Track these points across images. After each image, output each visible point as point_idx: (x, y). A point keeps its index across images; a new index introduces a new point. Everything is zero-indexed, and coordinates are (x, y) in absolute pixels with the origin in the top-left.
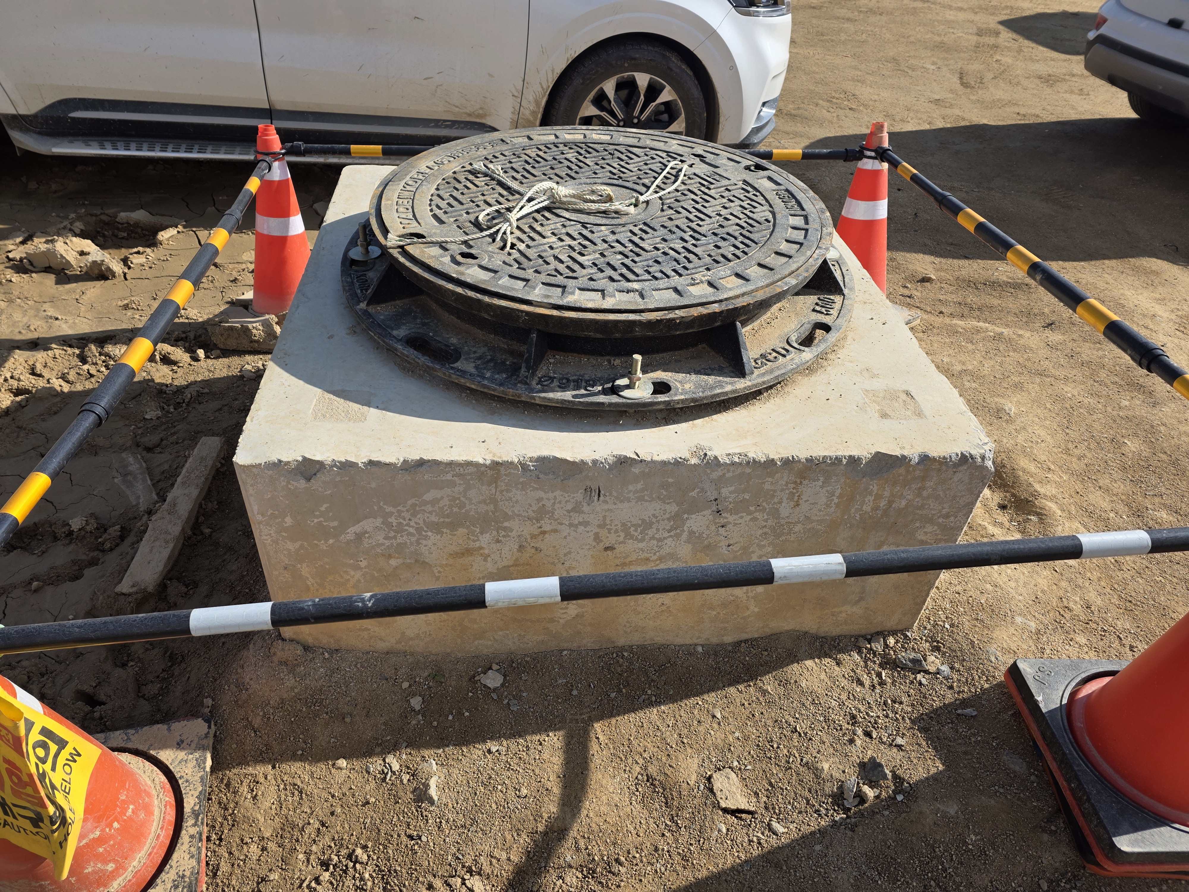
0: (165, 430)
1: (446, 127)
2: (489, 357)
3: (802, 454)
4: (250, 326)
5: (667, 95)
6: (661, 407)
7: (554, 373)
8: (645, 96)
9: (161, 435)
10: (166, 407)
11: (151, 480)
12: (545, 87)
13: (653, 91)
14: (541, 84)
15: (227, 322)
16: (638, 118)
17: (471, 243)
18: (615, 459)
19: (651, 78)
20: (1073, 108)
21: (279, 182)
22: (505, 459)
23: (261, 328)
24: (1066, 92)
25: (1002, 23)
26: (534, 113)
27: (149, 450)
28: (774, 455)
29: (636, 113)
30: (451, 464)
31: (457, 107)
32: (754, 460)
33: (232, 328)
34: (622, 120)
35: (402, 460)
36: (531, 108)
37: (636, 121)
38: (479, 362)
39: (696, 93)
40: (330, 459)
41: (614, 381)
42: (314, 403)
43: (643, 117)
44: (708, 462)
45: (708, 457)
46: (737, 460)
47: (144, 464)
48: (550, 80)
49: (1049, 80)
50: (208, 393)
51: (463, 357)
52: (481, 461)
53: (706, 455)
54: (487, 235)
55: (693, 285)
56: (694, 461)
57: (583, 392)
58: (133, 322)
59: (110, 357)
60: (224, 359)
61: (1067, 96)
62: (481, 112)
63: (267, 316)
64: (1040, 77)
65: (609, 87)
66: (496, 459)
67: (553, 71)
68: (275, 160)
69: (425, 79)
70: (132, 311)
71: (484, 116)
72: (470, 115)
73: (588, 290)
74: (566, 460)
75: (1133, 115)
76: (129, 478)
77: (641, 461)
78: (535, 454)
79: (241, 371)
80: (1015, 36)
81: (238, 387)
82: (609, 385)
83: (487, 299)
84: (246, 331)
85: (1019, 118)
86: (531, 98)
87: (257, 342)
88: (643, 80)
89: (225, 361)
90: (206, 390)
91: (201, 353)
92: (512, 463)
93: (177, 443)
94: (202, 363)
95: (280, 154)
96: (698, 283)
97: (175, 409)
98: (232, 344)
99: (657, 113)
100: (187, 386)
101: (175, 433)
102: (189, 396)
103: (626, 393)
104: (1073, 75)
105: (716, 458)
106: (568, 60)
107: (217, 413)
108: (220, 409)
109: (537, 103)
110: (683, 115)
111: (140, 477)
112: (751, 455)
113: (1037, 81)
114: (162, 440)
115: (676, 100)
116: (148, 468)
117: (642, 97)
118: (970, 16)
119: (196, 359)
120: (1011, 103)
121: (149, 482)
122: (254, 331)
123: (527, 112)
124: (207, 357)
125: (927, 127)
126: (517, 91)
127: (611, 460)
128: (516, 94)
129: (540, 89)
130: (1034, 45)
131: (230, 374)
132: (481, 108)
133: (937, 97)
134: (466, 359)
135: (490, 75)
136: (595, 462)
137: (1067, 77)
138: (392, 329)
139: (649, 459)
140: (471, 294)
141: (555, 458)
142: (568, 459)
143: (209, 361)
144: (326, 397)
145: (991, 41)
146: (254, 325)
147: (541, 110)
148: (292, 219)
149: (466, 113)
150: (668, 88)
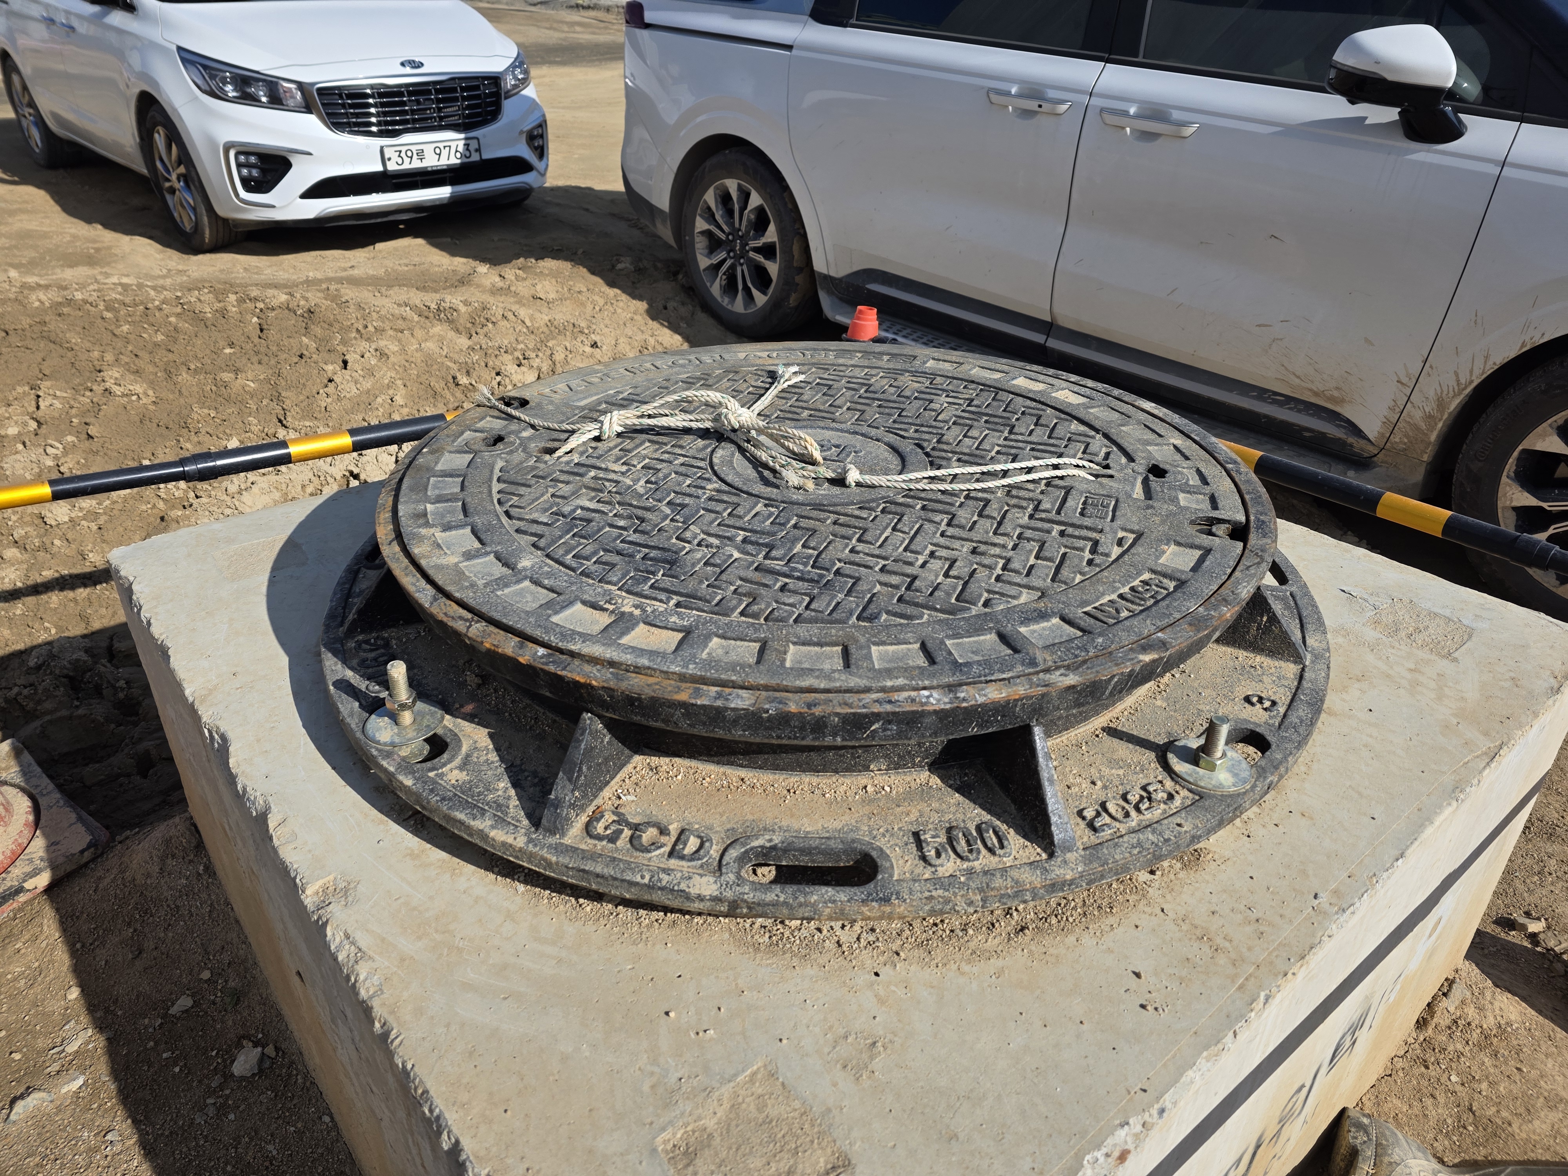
1: (1275, 402)
12: (1463, 381)
14: (1456, 374)
26: (1430, 418)
31: (1298, 377)
36: (1428, 409)
48: (1477, 371)
62: (1336, 394)
67: (1487, 358)
69: (1258, 325)
71: (1341, 401)
72: (1316, 394)
86: (1431, 394)
106: (1523, 345)
126: (1408, 376)
129: (1453, 384)
132: (1337, 388)
147: (1447, 416)
149: (1311, 390)
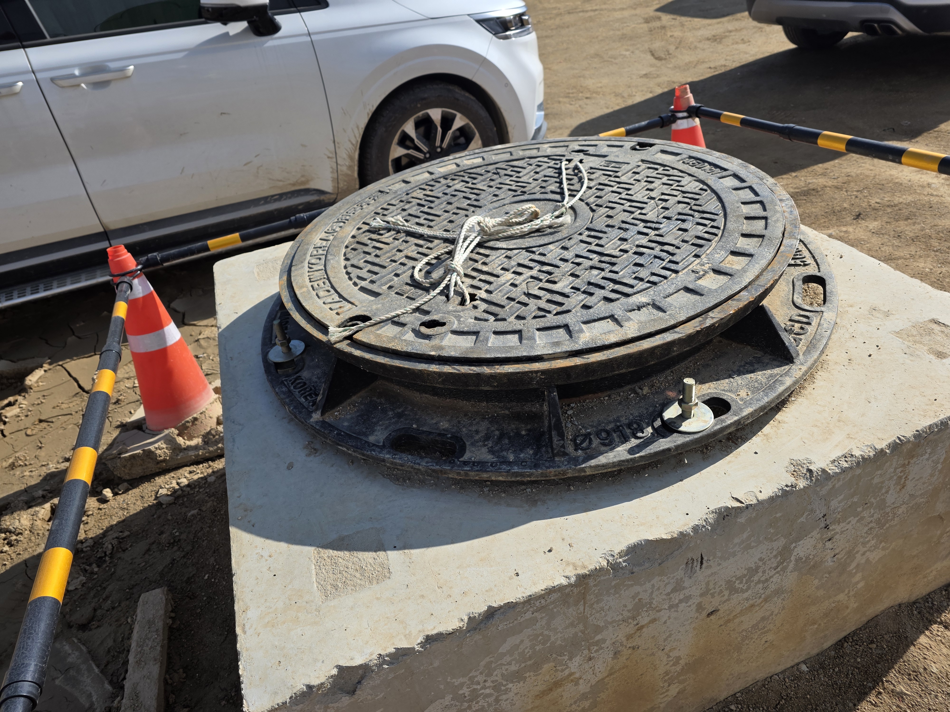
0: (95, 597)
1: (276, 200)
2: (497, 433)
3: (908, 433)
4: (152, 448)
5: (459, 122)
6: (732, 429)
7: (586, 428)
8: (441, 127)
9: (93, 605)
10: (88, 568)
11: (98, 666)
12: (354, 142)
13: (447, 122)
14: (350, 141)
15: (127, 452)
16: (440, 147)
17: (425, 307)
18: (715, 516)
19: (443, 112)
20: (746, 53)
21: (144, 297)
22: (592, 567)
23: (164, 446)
24: (733, 44)
25: (658, 10)
26: (350, 167)
27: (84, 627)
28: (882, 445)
29: (438, 143)
30: (530, 600)
31: (280, 181)
32: (863, 457)
33: (133, 457)
34: (428, 152)
35: (466, 619)
36: (347, 164)
37: (439, 150)
38: (490, 444)
39: (483, 113)
40: (375, 656)
41: (661, 416)
42: (314, 572)
43: (445, 145)
44: (817, 480)
45: (815, 474)
46: (846, 465)
47: (84, 648)
48: (357, 135)
49: (716, 39)
50: (128, 536)
51: (468, 443)
52: (564, 582)
53: (810, 471)
54: (439, 294)
55: (700, 278)
56: (802, 484)
57: (634, 442)
58: (25, 481)
59: (10, 532)
60: (134, 491)
61: (735, 46)
62: (303, 179)
63: (166, 432)
64: (708, 39)
65: (409, 128)
66: (581, 571)
67: (358, 127)
68: (134, 278)
69: (245, 165)
70: (20, 468)
71: (307, 182)
72: (294, 185)
73: (595, 321)
74: (663, 540)
75: (792, 46)
76: (72, 673)
77: (747, 507)
78: (622, 546)
79: (156, 498)
80: (672, 16)
81: (159, 517)
82: (658, 423)
83: (486, 370)
84: (149, 454)
85: (713, 70)
86: (345, 156)
87: (164, 461)
88: (436, 114)
89: (136, 492)
90: (127, 533)
91: (108, 492)
92: (601, 569)
93: (113, 608)
94: (112, 503)
95: (137, 270)
96: (704, 275)
97: (99, 566)
98: (138, 471)
99: (455, 138)
100: (105, 534)
101: (107, 598)
102: (110, 547)
103: (685, 427)
104: (730, 32)
105: (824, 471)
106: (368, 114)
107: (147, 556)
108: (149, 550)
109: (351, 158)
110: (477, 135)
111: (83, 667)
112: (857, 453)
113: (708, 42)
114: (95, 610)
115: (467, 124)
116: (89, 652)
117: (439, 129)
118: (633, 12)
119: (104, 501)
120: (699, 62)
121: (96, 670)
122: (158, 452)
123: (344, 169)
124: (115, 494)
125: (650, 96)
126: (331, 152)
127: (711, 518)
128: (331, 155)
129: (351, 146)
130: (689, 19)
131: (146, 505)
132: (303, 176)
133: (644, 72)
134: (473, 444)
135: (303, 146)
136: (696, 528)
137: (727, 34)
138: (367, 436)
139: (755, 501)
140: (464, 369)
141: (648, 541)
142: (665, 537)
143: (118, 497)
144: (325, 556)
145: (657, 24)
146: (156, 445)
147: (356, 163)
148: (166, 329)
149: (290, 184)
150: (459, 115)
